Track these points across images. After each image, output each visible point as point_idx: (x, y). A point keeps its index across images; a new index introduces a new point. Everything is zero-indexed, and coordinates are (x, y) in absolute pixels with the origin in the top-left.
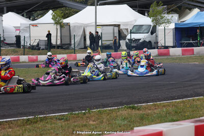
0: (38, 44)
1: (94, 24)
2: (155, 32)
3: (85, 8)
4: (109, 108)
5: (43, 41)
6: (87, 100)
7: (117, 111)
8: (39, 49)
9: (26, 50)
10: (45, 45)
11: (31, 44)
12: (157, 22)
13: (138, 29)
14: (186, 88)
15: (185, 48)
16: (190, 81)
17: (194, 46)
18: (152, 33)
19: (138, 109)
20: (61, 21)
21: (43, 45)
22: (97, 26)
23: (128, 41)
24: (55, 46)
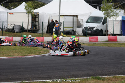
0: (13, 28)
1: (58, 14)
3: (51, 2)
4: (80, 78)
5: (17, 25)
7: (86, 80)
8: (14, 32)
9: (4, 32)
10: (19, 29)
11: (8, 28)
12: (108, 15)
19: (103, 80)
20: (32, 11)
21: (17, 29)
22: (60, 16)
23: (84, 29)
24: (27, 30)
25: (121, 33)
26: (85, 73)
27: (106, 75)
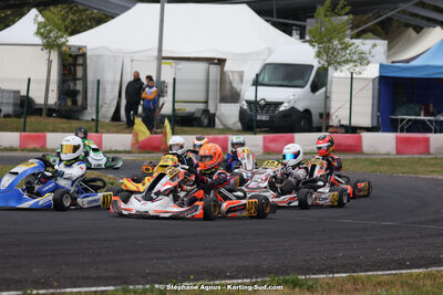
1: (156, 54)
2: (324, 85)
3: (128, 9)
4: (229, 282)
5: (9, 91)
10: (15, 104)
12: (331, 57)
14: (429, 241)
15: (405, 135)
17: (430, 131)
18: (314, 88)
19: (310, 288)
20: (63, 40)
21: (8, 104)
22: (161, 59)
23: (245, 107)
24: (41, 109)
25: (375, 124)
26: (247, 264)
27: (321, 271)
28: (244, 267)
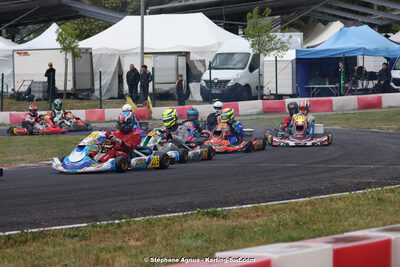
0: (29, 90)
1: (139, 50)
2: (258, 67)
3: (121, 19)
4: (168, 215)
5: (39, 83)
6: (126, 198)
7: (183, 220)
8: (31, 99)
9: (6, 101)
10: (43, 91)
11: (16, 89)
12: (261, 48)
13: (225, 60)
14: (317, 177)
15: (315, 99)
16: (325, 162)
17: (332, 95)
18: (252, 69)
19: (225, 217)
20: (75, 44)
21: (39, 91)
22: (144, 54)
23: (204, 85)
24: (62, 94)
25: (295, 92)
26: (185, 201)
27: (235, 204)
28: (183, 203)
